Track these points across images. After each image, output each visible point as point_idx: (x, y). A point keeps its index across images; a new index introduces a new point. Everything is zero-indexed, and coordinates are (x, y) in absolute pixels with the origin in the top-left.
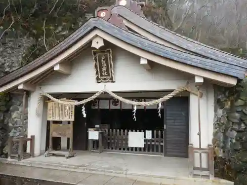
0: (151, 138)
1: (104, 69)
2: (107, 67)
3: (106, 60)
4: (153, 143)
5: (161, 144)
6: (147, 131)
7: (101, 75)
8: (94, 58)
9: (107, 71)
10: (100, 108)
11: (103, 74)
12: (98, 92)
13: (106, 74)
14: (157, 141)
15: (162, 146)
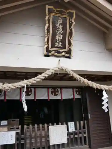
0: (74, 130)
1: (59, 37)
2: (64, 35)
3: (64, 25)
4: (76, 136)
5: (85, 135)
6: (69, 123)
7: (53, 46)
8: (47, 18)
9: (63, 41)
10: (7, 98)
11: (57, 45)
12: (49, 69)
13: (60, 46)
14: (80, 133)
15: (85, 137)
